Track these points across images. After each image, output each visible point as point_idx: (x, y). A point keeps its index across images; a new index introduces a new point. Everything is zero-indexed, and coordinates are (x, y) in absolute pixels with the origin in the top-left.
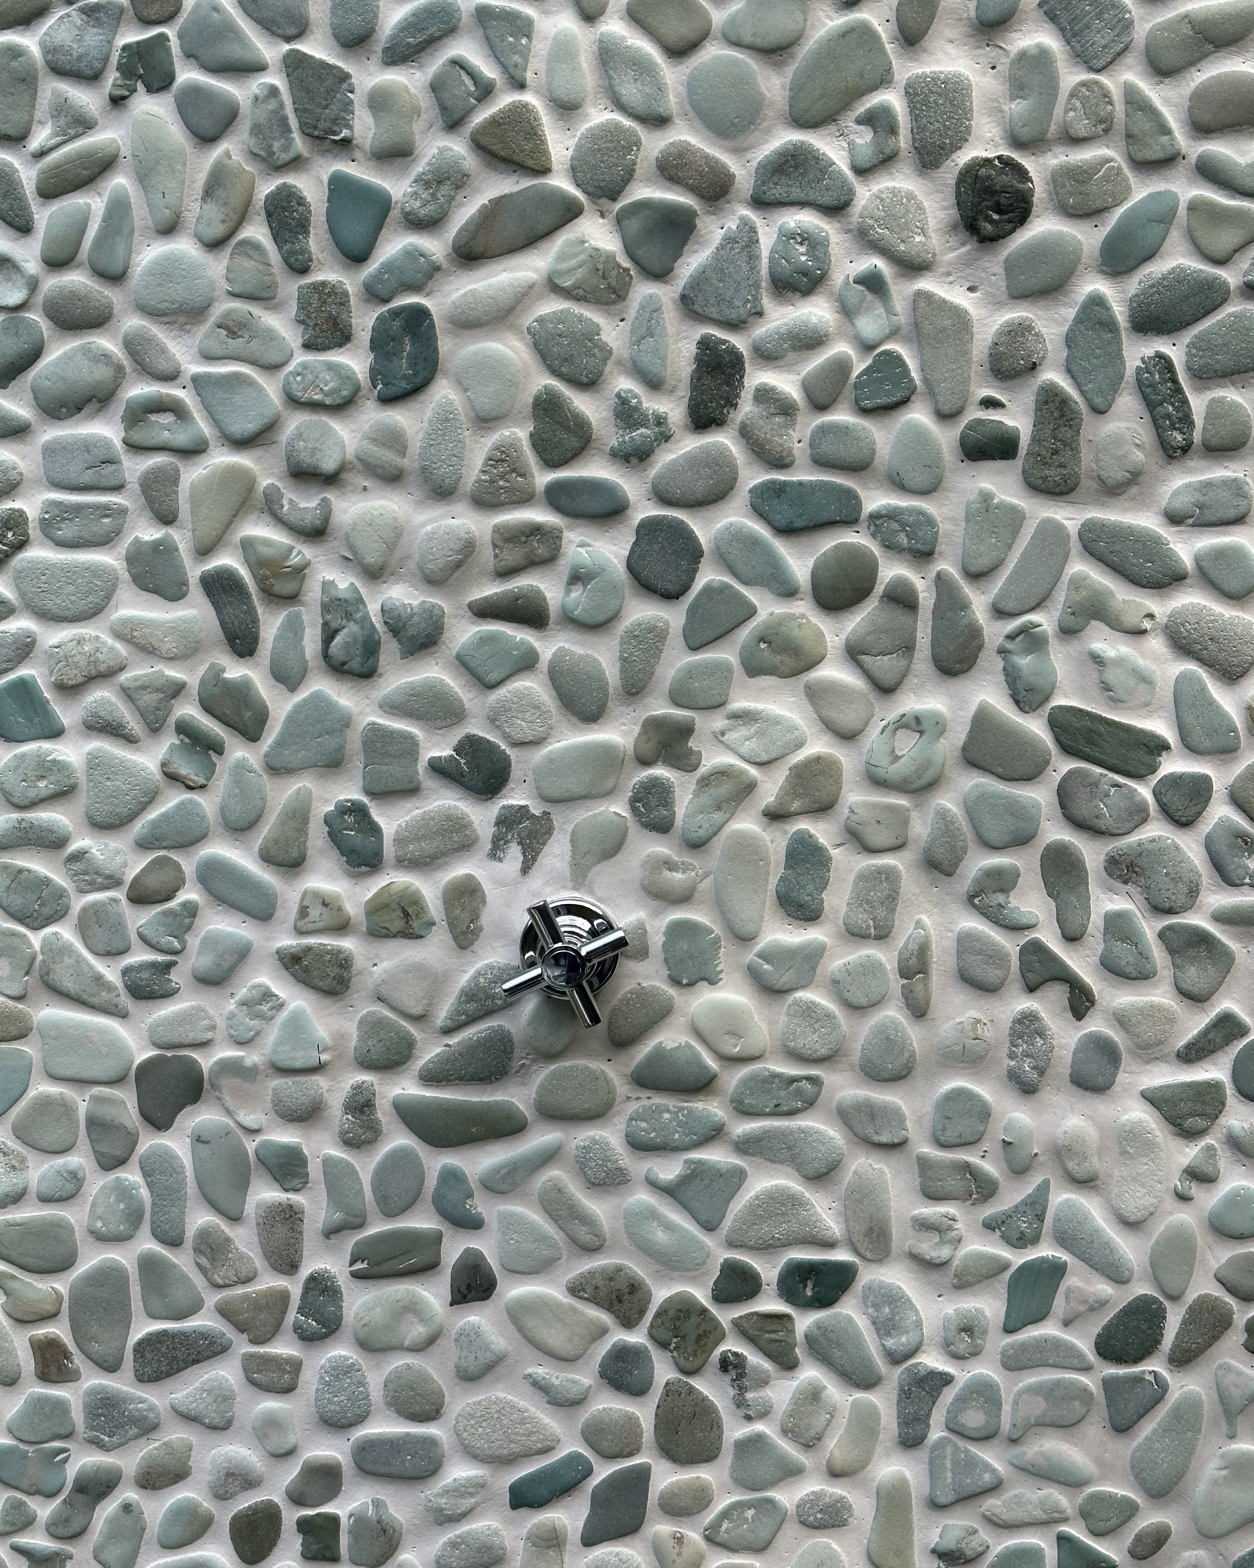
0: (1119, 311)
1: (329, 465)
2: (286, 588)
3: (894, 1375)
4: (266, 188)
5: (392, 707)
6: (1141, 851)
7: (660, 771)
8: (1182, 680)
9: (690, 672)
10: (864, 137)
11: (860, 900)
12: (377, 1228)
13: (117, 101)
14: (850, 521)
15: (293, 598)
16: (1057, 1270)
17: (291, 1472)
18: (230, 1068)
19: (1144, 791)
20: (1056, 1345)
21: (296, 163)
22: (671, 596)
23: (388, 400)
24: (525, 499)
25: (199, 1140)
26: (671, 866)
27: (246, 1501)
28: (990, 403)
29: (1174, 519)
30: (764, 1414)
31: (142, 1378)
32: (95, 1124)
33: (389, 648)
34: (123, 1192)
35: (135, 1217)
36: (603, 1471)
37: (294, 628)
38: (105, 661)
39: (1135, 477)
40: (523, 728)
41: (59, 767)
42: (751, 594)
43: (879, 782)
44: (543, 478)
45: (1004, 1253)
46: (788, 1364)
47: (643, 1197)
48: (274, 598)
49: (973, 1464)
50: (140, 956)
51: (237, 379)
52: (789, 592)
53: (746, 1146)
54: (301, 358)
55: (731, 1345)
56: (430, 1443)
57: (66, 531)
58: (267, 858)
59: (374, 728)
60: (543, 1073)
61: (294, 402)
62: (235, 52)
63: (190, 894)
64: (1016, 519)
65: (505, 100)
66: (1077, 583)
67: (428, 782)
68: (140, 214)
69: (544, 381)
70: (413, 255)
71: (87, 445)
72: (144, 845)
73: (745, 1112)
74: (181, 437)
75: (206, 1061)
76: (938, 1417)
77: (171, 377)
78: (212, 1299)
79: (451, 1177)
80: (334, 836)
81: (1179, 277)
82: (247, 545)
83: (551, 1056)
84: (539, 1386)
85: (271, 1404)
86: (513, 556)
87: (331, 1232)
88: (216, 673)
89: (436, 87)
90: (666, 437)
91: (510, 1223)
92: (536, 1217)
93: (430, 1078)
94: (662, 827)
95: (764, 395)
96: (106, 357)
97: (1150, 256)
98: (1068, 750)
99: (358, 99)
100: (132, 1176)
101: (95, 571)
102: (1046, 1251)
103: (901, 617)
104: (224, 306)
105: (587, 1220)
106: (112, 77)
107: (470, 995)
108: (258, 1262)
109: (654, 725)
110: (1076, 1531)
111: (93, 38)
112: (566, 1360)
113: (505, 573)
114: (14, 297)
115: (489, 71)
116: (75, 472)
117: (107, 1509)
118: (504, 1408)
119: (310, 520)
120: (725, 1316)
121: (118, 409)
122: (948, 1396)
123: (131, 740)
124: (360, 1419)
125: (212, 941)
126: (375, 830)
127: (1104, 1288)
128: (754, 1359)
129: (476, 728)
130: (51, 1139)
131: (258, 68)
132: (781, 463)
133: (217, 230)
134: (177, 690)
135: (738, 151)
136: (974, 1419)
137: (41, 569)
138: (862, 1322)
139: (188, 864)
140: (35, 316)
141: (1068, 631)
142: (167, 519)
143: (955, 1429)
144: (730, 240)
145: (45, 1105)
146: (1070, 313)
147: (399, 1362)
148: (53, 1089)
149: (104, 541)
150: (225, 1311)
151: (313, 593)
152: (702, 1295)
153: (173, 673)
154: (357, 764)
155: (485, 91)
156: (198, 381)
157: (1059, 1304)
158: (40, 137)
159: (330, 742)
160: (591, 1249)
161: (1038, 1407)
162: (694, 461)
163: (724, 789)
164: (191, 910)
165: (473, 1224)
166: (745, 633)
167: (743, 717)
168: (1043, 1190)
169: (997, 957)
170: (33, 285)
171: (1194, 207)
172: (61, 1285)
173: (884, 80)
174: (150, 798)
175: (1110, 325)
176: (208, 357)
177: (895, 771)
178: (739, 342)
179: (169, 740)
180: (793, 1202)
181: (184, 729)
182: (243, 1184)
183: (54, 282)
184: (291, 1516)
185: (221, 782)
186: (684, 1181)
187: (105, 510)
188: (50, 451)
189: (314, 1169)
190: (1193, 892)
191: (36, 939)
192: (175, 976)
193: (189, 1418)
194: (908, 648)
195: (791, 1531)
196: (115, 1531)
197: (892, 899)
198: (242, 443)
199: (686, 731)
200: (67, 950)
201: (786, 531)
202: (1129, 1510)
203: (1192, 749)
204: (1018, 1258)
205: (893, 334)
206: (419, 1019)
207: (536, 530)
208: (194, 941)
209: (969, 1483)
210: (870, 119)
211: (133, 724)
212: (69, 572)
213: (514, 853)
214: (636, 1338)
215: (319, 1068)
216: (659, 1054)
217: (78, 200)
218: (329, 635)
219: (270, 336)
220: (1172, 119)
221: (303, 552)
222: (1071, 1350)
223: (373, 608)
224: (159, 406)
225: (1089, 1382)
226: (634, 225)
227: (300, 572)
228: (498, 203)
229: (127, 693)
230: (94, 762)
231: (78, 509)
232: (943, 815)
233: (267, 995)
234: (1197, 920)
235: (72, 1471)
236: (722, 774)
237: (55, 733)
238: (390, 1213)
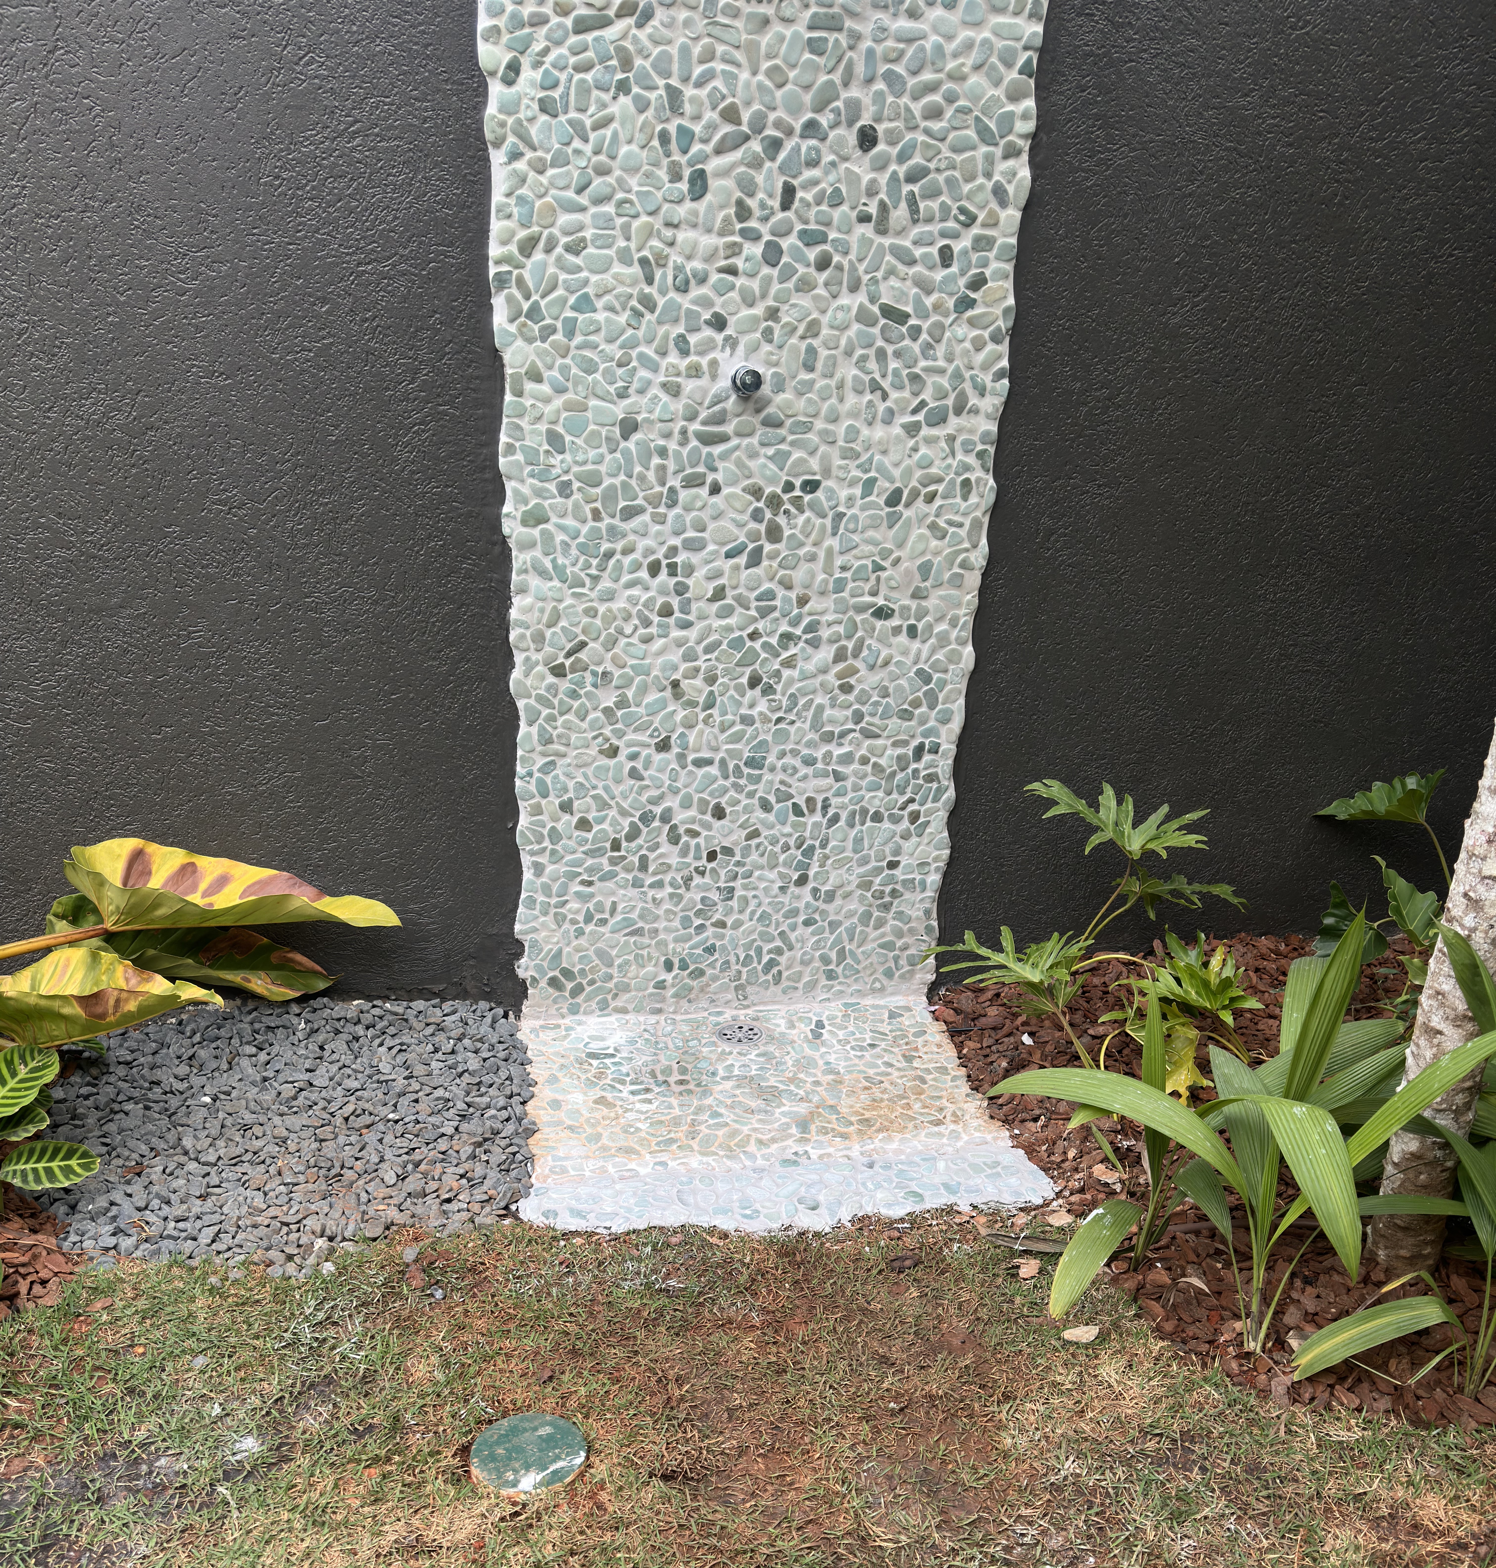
0: (901, 176)
1: (676, 222)
2: (662, 262)
3: (831, 514)
4: (658, 128)
5: (695, 302)
6: (902, 348)
7: (770, 323)
8: (916, 294)
9: (779, 291)
10: (832, 116)
11: (825, 365)
12: (689, 471)
13: (614, 98)
14: (825, 241)
15: (664, 266)
16: (875, 480)
17: (664, 549)
18: (646, 420)
19: (904, 329)
20: (874, 502)
21: (667, 120)
22: (774, 266)
23: (693, 200)
24: (732, 233)
25: (637, 444)
26: (772, 354)
27: (652, 558)
28: (865, 204)
29: (915, 243)
30: (795, 527)
31: (622, 520)
32: (608, 439)
33: (693, 282)
34: (615, 460)
35: (619, 469)
36: (751, 546)
37: (664, 276)
38: (610, 286)
39: (904, 229)
40: (732, 309)
41: (597, 322)
42: (796, 265)
43: (832, 327)
44: (739, 226)
45: (861, 475)
46: (803, 512)
47: (762, 460)
48: (659, 265)
49: (852, 540)
50: (621, 384)
51: (648, 192)
52: (808, 265)
53: (793, 444)
54: (668, 185)
55: (787, 506)
56: (703, 539)
57: (598, 243)
58: (657, 352)
59: (688, 309)
60: (736, 421)
61: (666, 200)
62: (650, 83)
63: (634, 363)
64: (872, 242)
65: (729, 100)
66: (888, 262)
67: (704, 327)
68: (622, 137)
69: (739, 194)
70: (701, 151)
71: (604, 214)
72: (621, 347)
73: (793, 433)
74: (632, 212)
75: (639, 418)
76: (842, 526)
77: (629, 191)
78: (641, 494)
79: (710, 455)
80: (676, 345)
81: (917, 165)
82: (651, 247)
83: (738, 415)
84: (734, 520)
85: (658, 527)
86: (729, 252)
87: (676, 473)
88: (642, 290)
89: (709, 96)
90: (773, 213)
91: (725, 468)
92: (733, 467)
93: (704, 423)
94: (770, 341)
95: (802, 200)
96: (610, 185)
97: (910, 158)
98: (884, 317)
99: (686, 99)
100: (618, 455)
101: (606, 256)
102: (873, 474)
103: (838, 273)
104: (646, 167)
105: (748, 468)
106: (613, 90)
107: (715, 396)
108: (655, 483)
109: (769, 308)
110: (877, 559)
111: (607, 77)
112: (742, 512)
113: (727, 258)
114: (584, 164)
115: (725, 91)
116: (601, 223)
117: (612, 562)
118: (724, 527)
119: (670, 240)
120: (785, 497)
121: (613, 202)
122: (845, 519)
123: (617, 313)
124: (683, 532)
125: (641, 379)
126: (687, 342)
127: (887, 485)
128: (793, 510)
129: (717, 309)
130: (594, 444)
131: (656, 88)
132: (806, 222)
133: (644, 142)
134: (631, 296)
135: (796, 120)
136: (851, 526)
137: (591, 256)
138: (823, 498)
139: (634, 353)
140: (590, 170)
141: (885, 278)
142: (628, 239)
143: (846, 529)
144: (793, 149)
145: (593, 432)
146: (888, 176)
147: (694, 514)
148: (595, 427)
149: (609, 246)
150: (645, 499)
151: (671, 264)
152: (779, 491)
153: (629, 290)
154: (683, 321)
155: (724, 97)
156: (638, 193)
157: (876, 491)
158: (592, 110)
159: (675, 313)
160: (748, 477)
161: (869, 522)
162: (781, 221)
163: (788, 329)
164: (635, 369)
165: (714, 470)
166: (795, 278)
167: (794, 306)
168: (873, 455)
169: (862, 382)
170: (589, 160)
171: (923, 142)
172: (598, 490)
173: (837, 98)
174: (623, 332)
175: (898, 180)
176: (641, 185)
177: (837, 323)
178: (795, 182)
179: (628, 312)
180: (805, 461)
181: (633, 309)
182: (650, 458)
183: (595, 159)
184: (664, 562)
185: (643, 327)
186: (775, 455)
187: (609, 236)
188: (594, 216)
189: (670, 453)
190: (916, 361)
191: (590, 378)
192: (630, 391)
193: (635, 532)
194: (841, 283)
195: (802, 562)
196: (615, 568)
197: (834, 365)
198: (650, 214)
199: (777, 310)
200: (599, 382)
201: (807, 245)
202: (891, 552)
203: (918, 317)
204: (866, 477)
205: (839, 181)
206: (700, 404)
207: (735, 244)
208: (636, 379)
209: (850, 546)
210: (832, 111)
211: (618, 307)
212: (599, 256)
213: (728, 349)
214: (761, 504)
215: (671, 420)
216: (769, 415)
217: (602, 131)
218: (675, 278)
219: (659, 178)
220: (917, 114)
221: (667, 250)
222: (878, 504)
223: (688, 269)
224: (626, 201)
225: (883, 513)
226: (766, 143)
227: (667, 257)
228: (726, 134)
229: (617, 297)
230: (607, 320)
231: (602, 236)
232: (849, 338)
233: (656, 397)
234: (917, 370)
235: (602, 550)
236: (787, 324)
237: (595, 311)
238: (692, 467)
